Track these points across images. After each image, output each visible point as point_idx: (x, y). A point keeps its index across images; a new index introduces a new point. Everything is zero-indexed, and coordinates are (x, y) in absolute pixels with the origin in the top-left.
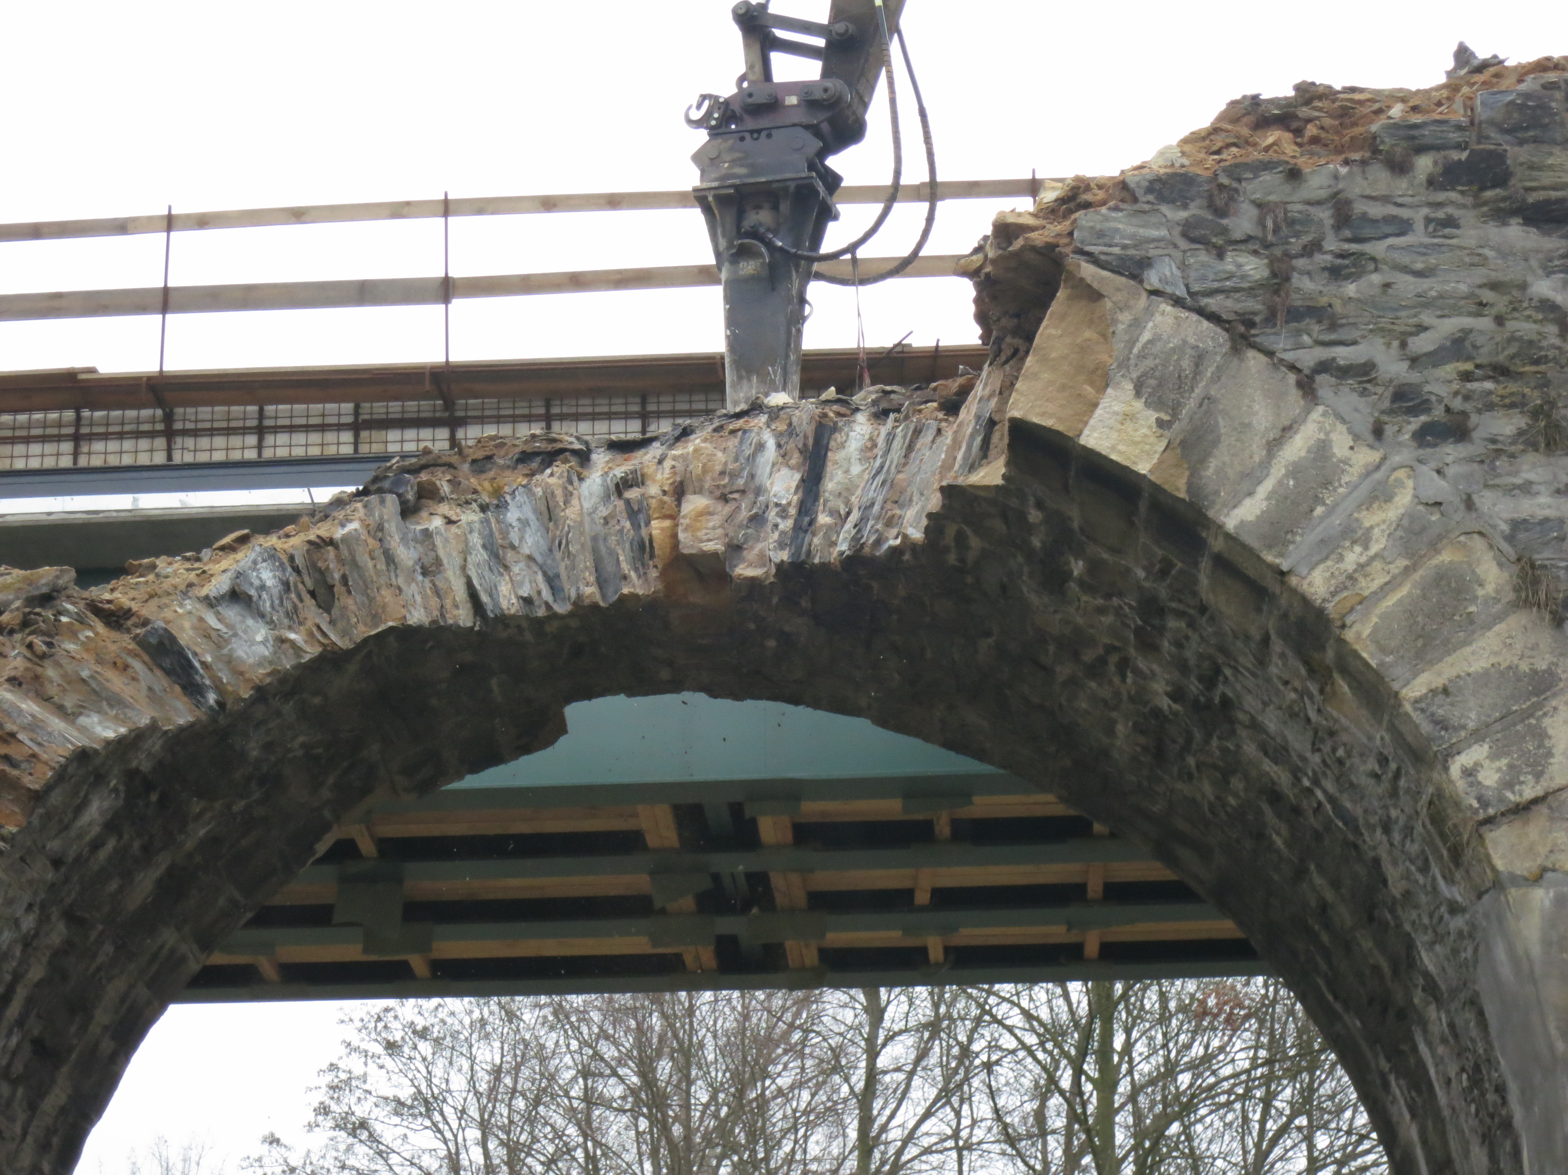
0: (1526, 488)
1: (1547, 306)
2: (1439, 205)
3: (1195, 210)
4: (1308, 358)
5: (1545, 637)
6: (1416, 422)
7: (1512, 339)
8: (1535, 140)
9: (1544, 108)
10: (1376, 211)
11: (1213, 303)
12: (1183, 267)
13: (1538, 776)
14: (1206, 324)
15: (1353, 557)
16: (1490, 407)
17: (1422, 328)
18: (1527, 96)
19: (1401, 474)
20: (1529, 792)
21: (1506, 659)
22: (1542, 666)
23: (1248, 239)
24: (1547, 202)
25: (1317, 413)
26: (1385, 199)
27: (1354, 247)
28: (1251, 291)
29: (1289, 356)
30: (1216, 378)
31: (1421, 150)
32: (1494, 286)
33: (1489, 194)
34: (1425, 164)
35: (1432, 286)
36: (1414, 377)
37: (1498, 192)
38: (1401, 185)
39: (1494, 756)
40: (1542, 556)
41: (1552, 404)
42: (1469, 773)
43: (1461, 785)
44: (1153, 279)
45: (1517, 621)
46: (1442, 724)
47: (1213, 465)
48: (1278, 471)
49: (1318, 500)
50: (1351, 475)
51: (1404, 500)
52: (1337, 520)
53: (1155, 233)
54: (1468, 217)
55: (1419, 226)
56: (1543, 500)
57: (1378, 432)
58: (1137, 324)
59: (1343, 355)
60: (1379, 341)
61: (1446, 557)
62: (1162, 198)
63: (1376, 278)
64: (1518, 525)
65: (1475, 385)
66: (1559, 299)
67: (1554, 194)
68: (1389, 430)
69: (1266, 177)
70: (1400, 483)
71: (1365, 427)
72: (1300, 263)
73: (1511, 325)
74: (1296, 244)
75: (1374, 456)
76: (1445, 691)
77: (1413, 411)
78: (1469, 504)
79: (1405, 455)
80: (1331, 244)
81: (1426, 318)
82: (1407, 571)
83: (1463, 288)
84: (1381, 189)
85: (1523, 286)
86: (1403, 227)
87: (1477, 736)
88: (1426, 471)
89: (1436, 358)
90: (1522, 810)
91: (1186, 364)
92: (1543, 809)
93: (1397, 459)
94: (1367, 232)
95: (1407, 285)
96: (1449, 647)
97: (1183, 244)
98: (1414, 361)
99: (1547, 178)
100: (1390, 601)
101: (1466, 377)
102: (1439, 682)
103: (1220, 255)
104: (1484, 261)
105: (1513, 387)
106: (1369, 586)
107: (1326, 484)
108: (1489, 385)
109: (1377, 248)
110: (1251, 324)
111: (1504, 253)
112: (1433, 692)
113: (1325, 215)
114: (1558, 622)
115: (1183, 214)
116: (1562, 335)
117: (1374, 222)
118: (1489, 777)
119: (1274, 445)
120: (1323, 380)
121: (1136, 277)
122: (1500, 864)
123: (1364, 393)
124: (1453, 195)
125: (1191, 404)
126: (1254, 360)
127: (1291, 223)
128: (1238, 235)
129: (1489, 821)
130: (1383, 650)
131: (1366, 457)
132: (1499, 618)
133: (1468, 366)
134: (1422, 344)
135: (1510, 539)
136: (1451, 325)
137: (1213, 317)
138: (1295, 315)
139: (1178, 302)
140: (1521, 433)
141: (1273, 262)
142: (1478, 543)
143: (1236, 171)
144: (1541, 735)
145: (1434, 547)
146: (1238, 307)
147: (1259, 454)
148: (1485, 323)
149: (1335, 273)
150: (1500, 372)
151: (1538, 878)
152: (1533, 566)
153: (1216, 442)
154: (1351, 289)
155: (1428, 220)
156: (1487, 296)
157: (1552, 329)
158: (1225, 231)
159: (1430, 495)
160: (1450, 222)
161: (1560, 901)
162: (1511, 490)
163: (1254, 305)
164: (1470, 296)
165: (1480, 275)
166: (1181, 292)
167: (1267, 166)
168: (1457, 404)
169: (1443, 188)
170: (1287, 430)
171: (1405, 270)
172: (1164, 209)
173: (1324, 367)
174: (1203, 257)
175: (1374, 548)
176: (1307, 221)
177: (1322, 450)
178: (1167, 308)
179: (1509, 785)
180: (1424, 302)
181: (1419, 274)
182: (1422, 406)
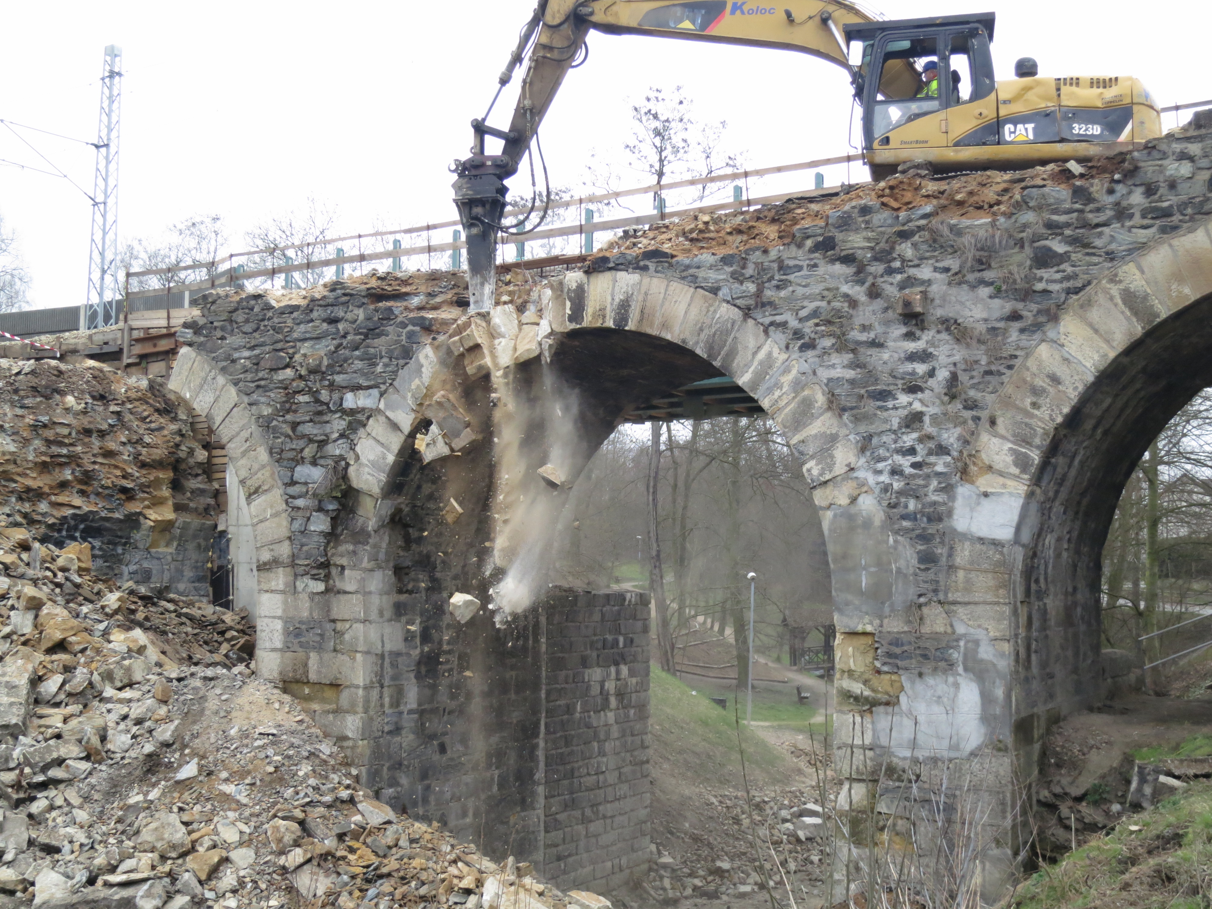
0: (833, 366)
1: (846, 296)
2: (811, 259)
3: (735, 267)
4: (767, 320)
5: (835, 421)
6: (800, 343)
7: (833, 309)
8: (846, 230)
9: (850, 217)
10: (791, 263)
11: (738, 302)
12: (731, 289)
13: (830, 471)
14: (736, 310)
15: (777, 393)
16: (823, 336)
17: (804, 307)
18: (845, 212)
19: (794, 362)
20: (828, 477)
21: (823, 429)
22: (834, 432)
23: (751, 277)
24: (848, 255)
25: (769, 342)
26: (795, 258)
27: (784, 277)
28: (750, 297)
29: (761, 321)
30: (738, 330)
31: (808, 237)
32: (828, 289)
33: (829, 253)
34: (809, 243)
35: (807, 291)
36: (800, 326)
37: (832, 252)
38: (800, 252)
39: (817, 465)
40: (837, 392)
41: (844, 334)
42: (809, 470)
43: (806, 475)
44: (720, 293)
45: (829, 414)
46: (802, 453)
47: (736, 361)
48: (756, 363)
49: (767, 373)
50: (780, 362)
51: (794, 372)
52: (773, 380)
53: (722, 277)
54: (821, 263)
55: (805, 268)
56: (838, 370)
57: (787, 347)
58: (715, 312)
59: (778, 319)
60: (790, 313)
61: (806, 392)
62: (725, 264)
63: (791, 289)
64: (830, 380)
65: (819, 328)
66: (850, 292)
67: (851, 251)
68: (791, 346)
69: (758, 253)
70: (793, 366)
71: (783, 346)
72: (766, 285)
73: (833, 304)
74: (765, 278)
75: (785, 356)
76: (803, 441)
77: (799, 339)
78: (814, 373)
79: (796, 355)
80: (777, 277)
81: (805, 303)
82: (794, 398)
83: (817, 291)
84: (793, 255)
85: (837, 289)
86: (800, 268)
87: (812, 457)
88: (802, 360)
89: (807, 318)
90: (826, 482)
91: (729, 325)
92: (831, 483)
93: (793, 357)
94: (788, 271)
95: (800, 291)
96: (805, 426)
97: (731, 280)
98: (801, 320)
99: (849, 245)
100: (787, 410)
101: (817, 325)
102: (801, 438)
103: (742, 283)
104: (825, 280)
105: (831, 328)
106: (782, 403)
107: (770, 367)
108: (823, 328)
109: (791, 277)
110: (749, 309)
111: (832, 276)
112: (800, 442)
113: (775, 266)
114: (840, 416)
115: (731, 269)
116: (849, 307)
117: (790, 268)
118: (815, 472)
119: (755, 354)
120: (772, 328)
121: (716, 294)
122: (817, 502)
123: (784, 333)
124: (817, 255)
125: (730, 340)
126: (751, 322)
127: (764, 270)
128: (747, 276)
129: (814, 487)
130: (785, 427)
131: (784, 356)
132: (821, 414)
133: (817, 321)
134: (803, 313)
135: (827, 385)
136: (812, 306)
137: (739, 307)
138: (763, 305)
139: (728, 302)
140: (833, 345)
141: (758, 284)
142: (817, 387)
143: (747, 252)
144: (832, 457)
145: (803, 389)
146: (747, 303)
147: (750, 357)
148: (824, 304)
149: (778, 287)
150: (829, 322)
151: (828, 507)
152: (833, 395)
153: (737, 354)
154: (783, 294)
155: (808, 265)
156: (826, 293)
157: (846, 305)
158: (743, 275)
159: (802, 370)
160: (815, 266)
161: (835, 516)
162: (828, 367)
163: (752, 302)
164: (820, 294)
165: (822, 286)
166: (729, 298)
167: (757, 249)
168: (813, 336)
169: (813, 252)
170: (759, 348)
171: (799, 285)
172: (726, 268)
173: (772, 324)
174: (736, 285)
175: (784, 390)
176: (770, 268)
177: (770, 354)
178: (725, 305)
179: (821, 474)
180: (805, 297)
181: (804, 286)
182: (801, 337)
